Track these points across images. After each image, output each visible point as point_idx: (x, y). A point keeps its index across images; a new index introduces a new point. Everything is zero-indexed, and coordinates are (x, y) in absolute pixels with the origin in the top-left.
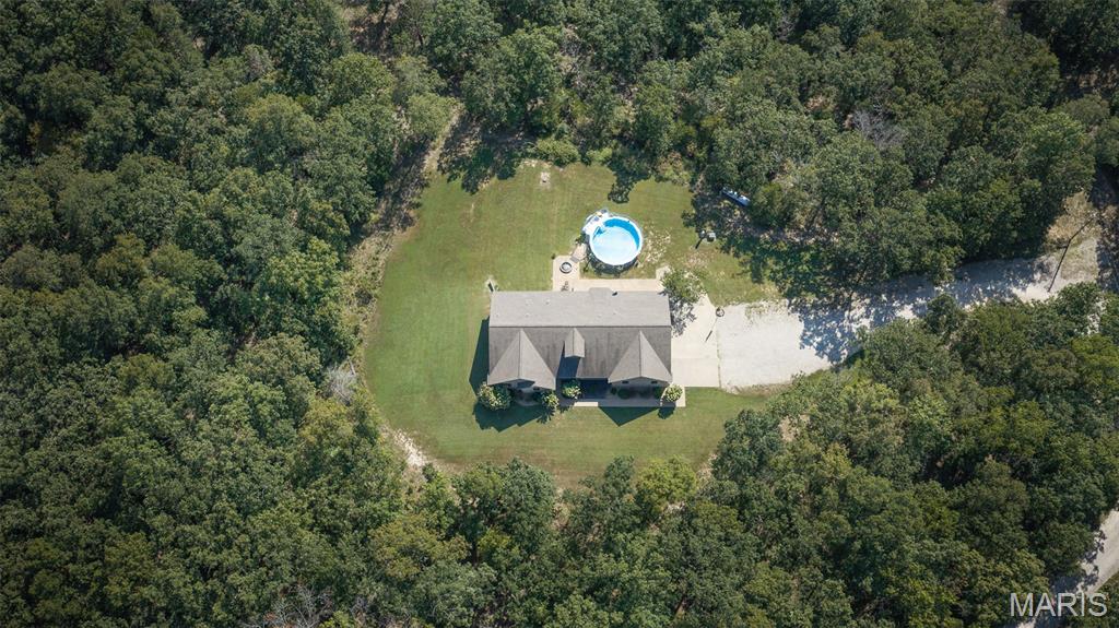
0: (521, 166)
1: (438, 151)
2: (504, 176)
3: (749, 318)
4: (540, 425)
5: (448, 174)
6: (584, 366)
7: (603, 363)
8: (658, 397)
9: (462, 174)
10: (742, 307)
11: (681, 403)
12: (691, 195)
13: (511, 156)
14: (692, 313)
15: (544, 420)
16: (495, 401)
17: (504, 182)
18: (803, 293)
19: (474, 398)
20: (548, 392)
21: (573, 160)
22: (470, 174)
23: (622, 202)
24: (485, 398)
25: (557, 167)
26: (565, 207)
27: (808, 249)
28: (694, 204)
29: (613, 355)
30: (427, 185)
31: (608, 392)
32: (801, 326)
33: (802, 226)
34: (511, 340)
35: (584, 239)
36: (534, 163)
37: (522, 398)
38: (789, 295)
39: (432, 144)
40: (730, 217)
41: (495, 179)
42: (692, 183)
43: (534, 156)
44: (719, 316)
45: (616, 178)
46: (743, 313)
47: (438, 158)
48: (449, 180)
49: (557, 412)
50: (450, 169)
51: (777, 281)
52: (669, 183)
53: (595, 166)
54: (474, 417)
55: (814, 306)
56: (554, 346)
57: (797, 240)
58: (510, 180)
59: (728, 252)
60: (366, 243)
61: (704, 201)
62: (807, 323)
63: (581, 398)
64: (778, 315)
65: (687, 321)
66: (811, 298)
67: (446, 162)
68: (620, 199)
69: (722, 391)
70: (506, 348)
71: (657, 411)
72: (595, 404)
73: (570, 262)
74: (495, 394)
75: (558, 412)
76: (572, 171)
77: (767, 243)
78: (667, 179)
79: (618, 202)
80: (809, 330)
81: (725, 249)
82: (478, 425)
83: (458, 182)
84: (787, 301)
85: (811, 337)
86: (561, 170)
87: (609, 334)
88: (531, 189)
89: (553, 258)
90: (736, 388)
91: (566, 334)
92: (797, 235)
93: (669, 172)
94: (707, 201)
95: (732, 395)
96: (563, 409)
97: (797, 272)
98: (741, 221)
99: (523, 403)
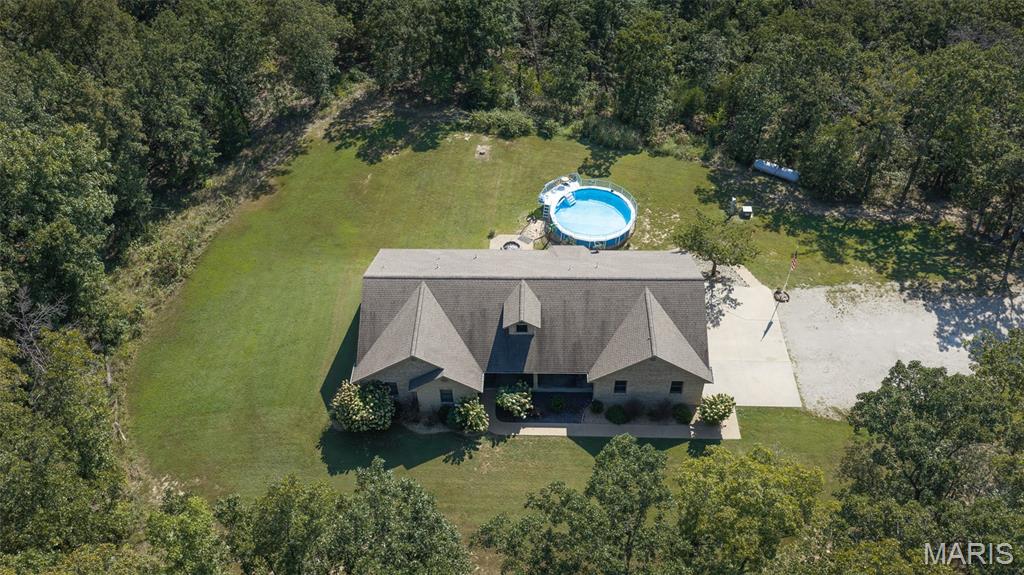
0: (449, 139)
1: (329, 120)
2: (421, 147)
3: (835, 305)
4: (449, 467)
5: (338, 143)
6: (540, 351)
7: (577, 347)
8: (685, 420)
9: (360, 143)
10: (820, 293)
11: (731, 429)
12: (707, 171)
13: (434, 128)
14: (731, 296)
15: (458, 458)
16: (361, 411)
17: (422, 155)
18: (920, 274)
19: (324, 419)
20: (469, 395)
21: (525, 132)
22: (370, 145)
23: (600, 176)
24: (344, 408)
25: (501, 141)
26: (510, 181)
27: (907, 227)
28: (712, 179)
29: (596, 333)
30: (304, 152)
31: (587, 411)
32: (932, 320)
33: (889, 203)
34: (404, 302)
35: (541, 213)
36: (467, 136)
37: (416, 421)
38: (897, 276)
39: (320, 114)
40: (772, 192)
41: (408, 151)
42: (706, 158)
43: (469, 129)
44: (781, 301)
45: (590, 151)
46: (823, 300)
47: (327, 127)
48: (338, 148)
49: (485, 444)
50: (342, 137)
51: (870, 262)
52: (670, 159)
53: (556, 140)
54: (319, 453)
55: (945, 290)
56: (484, 314)
57: (887, 218)
58: (430, 152)
59: (777, 231)
60: (191, 213)
61: (727, 176)
62: (941, 313)
63: (534, 418)
64: (885, 303)
65: (724, 307)
66: (937, 282)
67: (338, 131)
68: (596, 173)
69: (807, 413)
70: (391, 316)
71: (685, 446)
72: (562, 432)
73: (518, 242)
74: (363, 398)
75: (488, 444)
76: (522, 145)
77: (838, 220)
78: (667, 154)
79: (594, 176)
80: (948, 324)
81: (774, 226)
82: (324, 467)
83: (353, 151)
84: (897, 285)
85: (954, 334)
86: (507, 143)
87: (588, 293)
88: (460, 162)
89: (491, 236)
90: (836, 410)
91: (508, 292)
92: (885, 212)
93: (669, 145)
94: (731, 177)
95: (829, 422)
96: (497, 439)
97: (899, 253)
98: (790, 197)
99: (420, 429)
